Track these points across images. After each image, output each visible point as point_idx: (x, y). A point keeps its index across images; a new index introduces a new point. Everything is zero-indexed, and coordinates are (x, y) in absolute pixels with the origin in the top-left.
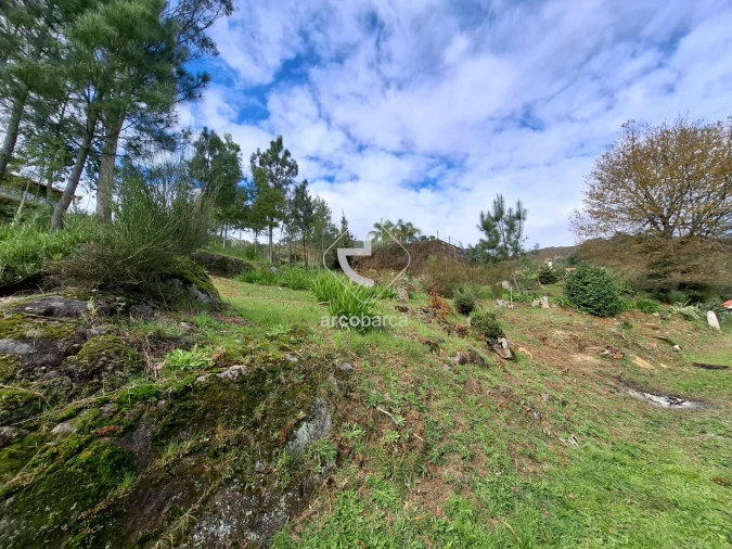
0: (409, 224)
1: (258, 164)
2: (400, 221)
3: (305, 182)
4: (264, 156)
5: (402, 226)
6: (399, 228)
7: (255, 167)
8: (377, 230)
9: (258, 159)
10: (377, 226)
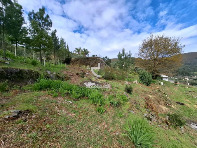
0: (87, 50)
1: (32, 17)
2: (84, 48)
3: (56, 30)
4: (36, 14)
5: (85, 50)
6: (83, 50)
7: (31, 19)
8: (76, 50)
9: (33, 15)
10: (76, 49)
